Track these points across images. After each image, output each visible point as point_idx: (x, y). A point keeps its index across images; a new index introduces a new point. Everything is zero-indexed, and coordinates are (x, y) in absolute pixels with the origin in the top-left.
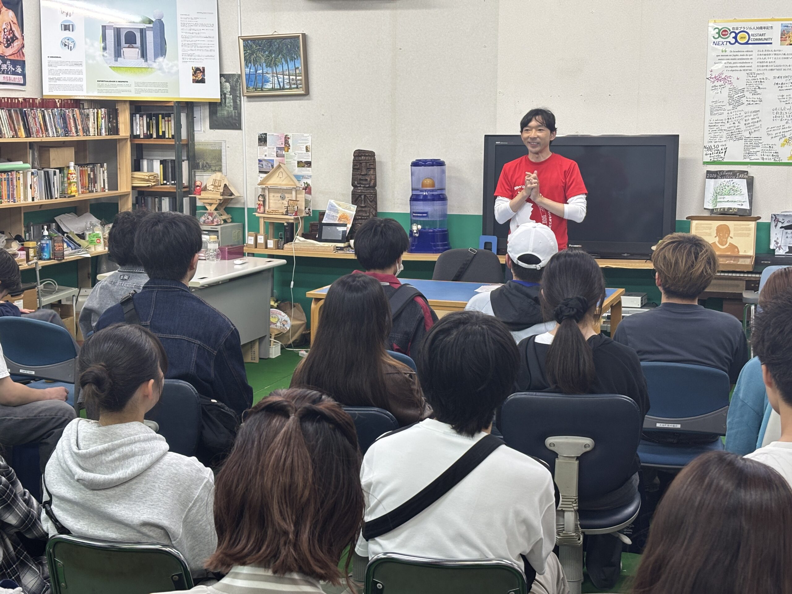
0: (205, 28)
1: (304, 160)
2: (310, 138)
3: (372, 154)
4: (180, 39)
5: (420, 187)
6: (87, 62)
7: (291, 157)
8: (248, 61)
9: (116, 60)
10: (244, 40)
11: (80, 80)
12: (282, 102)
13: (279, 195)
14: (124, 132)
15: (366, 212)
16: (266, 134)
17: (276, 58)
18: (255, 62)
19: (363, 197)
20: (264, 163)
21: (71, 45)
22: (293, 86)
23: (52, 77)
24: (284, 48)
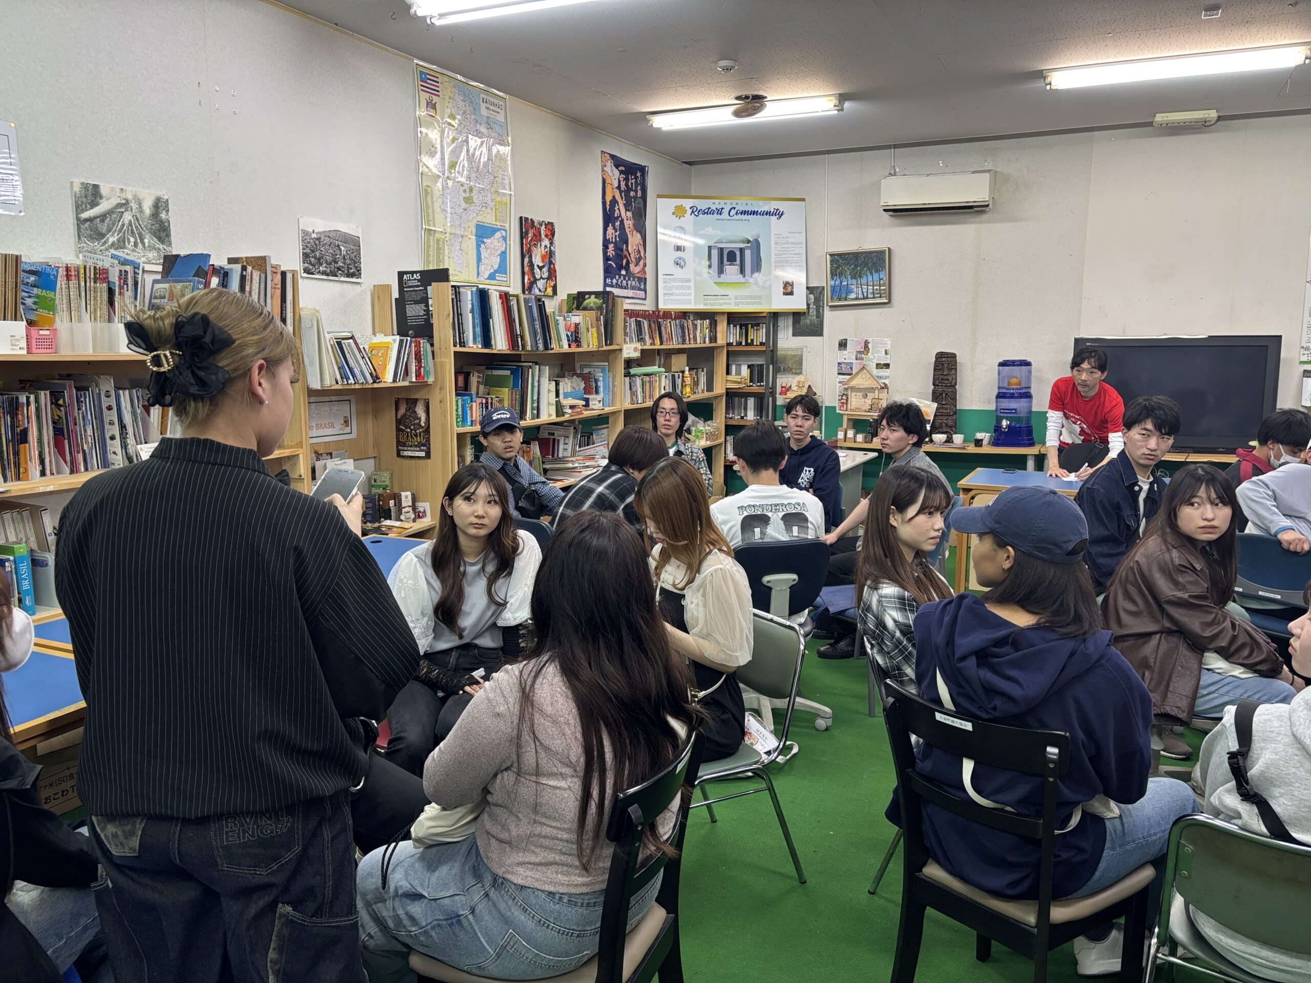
0: (795, 246)
1: (882, 362)
2: (889, 343)
3: (954, 356)
4: (773, 256)
5: (1006, 385)
6: (695, 279)
7: (871, 360)
8: (833, 274)
9: (719, 277)
10: (831, 255)
11: (690, 294)
12: (863, 310)
13: (861, 394)
14: (721, 341)
15: (947, 409)
16: (846, 340)
17: (861, 271)
18: (841, 274)
19: (944, 395)
20: (843, 366)
21: (683, 264)
22: (876, 296)
23: (666, 292)
24: (870, 261)
